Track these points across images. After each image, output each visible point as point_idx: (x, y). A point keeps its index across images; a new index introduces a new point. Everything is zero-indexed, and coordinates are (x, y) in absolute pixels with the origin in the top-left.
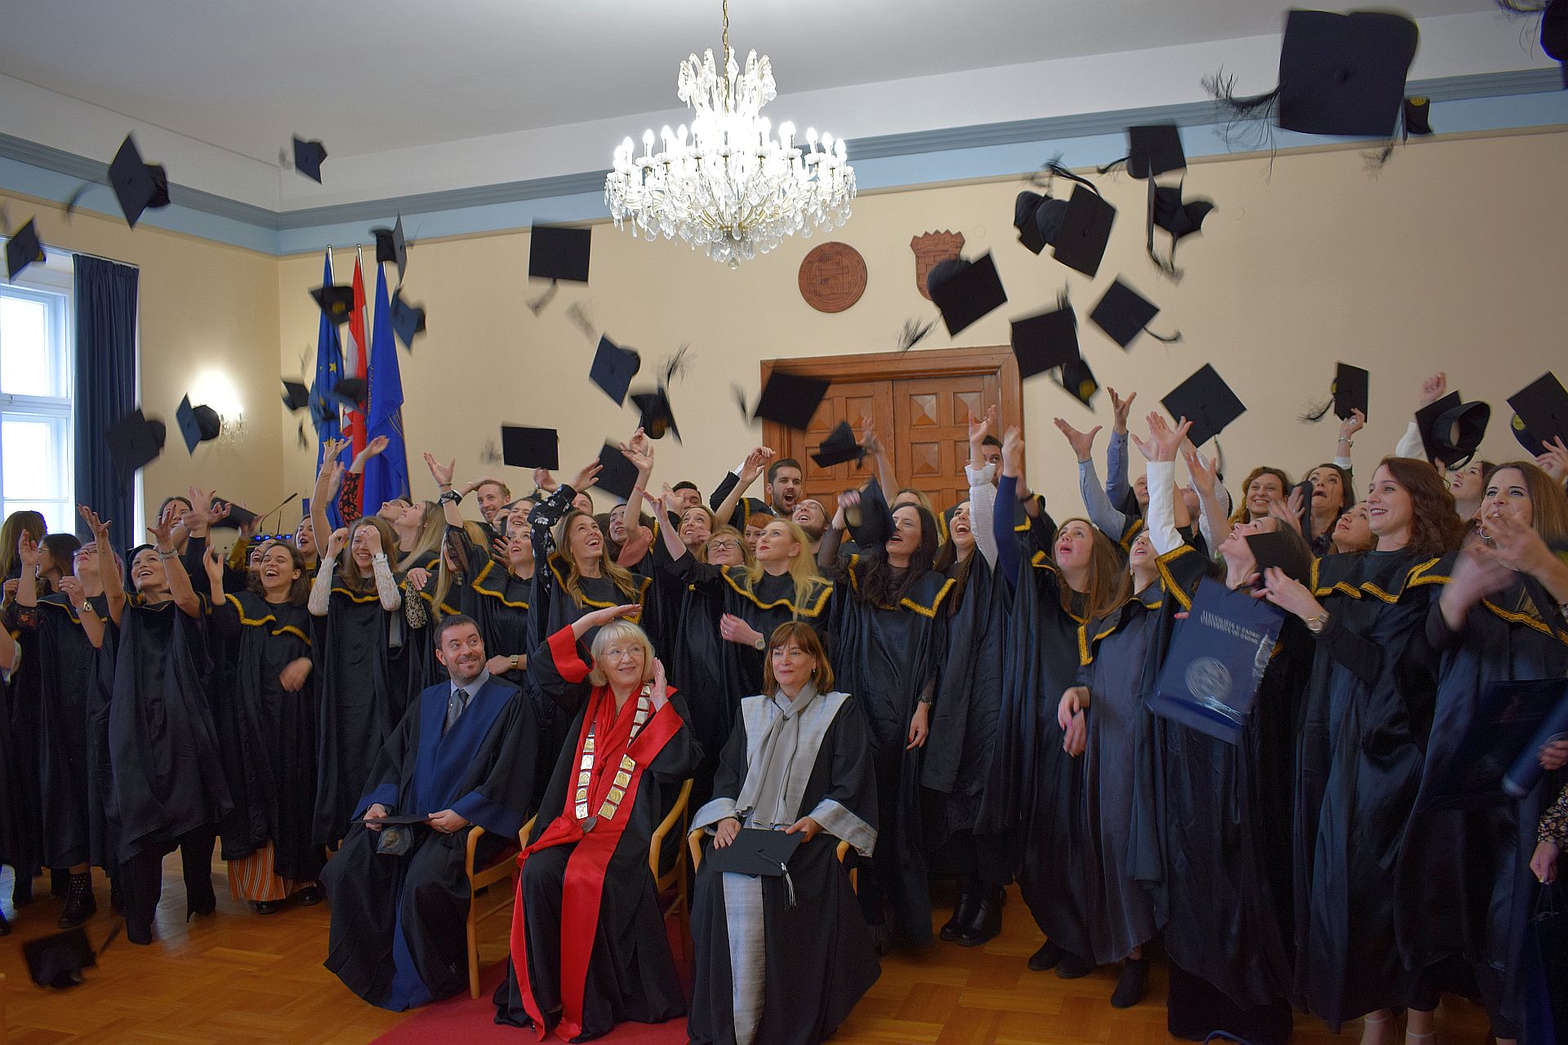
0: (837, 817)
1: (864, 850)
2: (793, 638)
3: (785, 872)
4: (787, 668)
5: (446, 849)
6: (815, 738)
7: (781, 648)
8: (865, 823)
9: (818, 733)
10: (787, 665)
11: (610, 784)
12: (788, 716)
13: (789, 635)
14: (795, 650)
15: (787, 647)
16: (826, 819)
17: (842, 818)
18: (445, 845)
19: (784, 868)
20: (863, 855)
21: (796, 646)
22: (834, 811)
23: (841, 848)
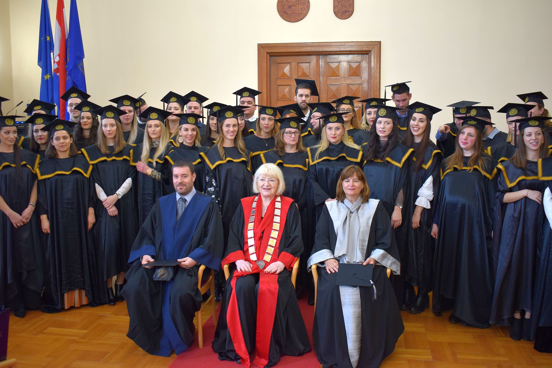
0: (383, 257)
1: (396, 271)
2: (355, 174)
3: (372, 285)
4: (352, 188)
5: (190, 277)
6: (368, 221)
7: (349, 178)
8: (395, 259)
9: (369, 218)
10: (352, 186)
11: (267, 245)
12: (352, 211)
13: (353, 172)
14: (356, 180)
15: (352, 178)
16: (379, 258)
17: (386, 257)
18: (189, 275)
19: (372, 282)
20: (396, 274)
21: (357, 178)
22: (382, 254)
23: (388, 271)
